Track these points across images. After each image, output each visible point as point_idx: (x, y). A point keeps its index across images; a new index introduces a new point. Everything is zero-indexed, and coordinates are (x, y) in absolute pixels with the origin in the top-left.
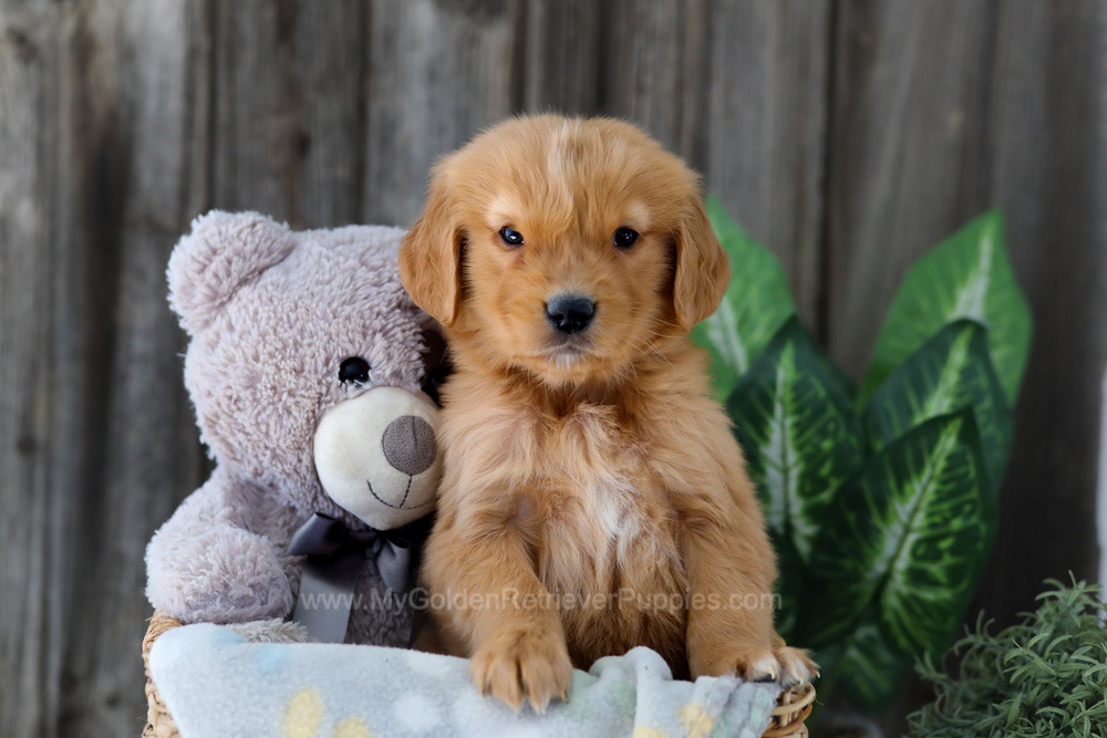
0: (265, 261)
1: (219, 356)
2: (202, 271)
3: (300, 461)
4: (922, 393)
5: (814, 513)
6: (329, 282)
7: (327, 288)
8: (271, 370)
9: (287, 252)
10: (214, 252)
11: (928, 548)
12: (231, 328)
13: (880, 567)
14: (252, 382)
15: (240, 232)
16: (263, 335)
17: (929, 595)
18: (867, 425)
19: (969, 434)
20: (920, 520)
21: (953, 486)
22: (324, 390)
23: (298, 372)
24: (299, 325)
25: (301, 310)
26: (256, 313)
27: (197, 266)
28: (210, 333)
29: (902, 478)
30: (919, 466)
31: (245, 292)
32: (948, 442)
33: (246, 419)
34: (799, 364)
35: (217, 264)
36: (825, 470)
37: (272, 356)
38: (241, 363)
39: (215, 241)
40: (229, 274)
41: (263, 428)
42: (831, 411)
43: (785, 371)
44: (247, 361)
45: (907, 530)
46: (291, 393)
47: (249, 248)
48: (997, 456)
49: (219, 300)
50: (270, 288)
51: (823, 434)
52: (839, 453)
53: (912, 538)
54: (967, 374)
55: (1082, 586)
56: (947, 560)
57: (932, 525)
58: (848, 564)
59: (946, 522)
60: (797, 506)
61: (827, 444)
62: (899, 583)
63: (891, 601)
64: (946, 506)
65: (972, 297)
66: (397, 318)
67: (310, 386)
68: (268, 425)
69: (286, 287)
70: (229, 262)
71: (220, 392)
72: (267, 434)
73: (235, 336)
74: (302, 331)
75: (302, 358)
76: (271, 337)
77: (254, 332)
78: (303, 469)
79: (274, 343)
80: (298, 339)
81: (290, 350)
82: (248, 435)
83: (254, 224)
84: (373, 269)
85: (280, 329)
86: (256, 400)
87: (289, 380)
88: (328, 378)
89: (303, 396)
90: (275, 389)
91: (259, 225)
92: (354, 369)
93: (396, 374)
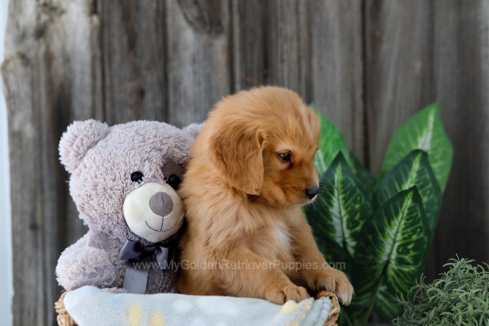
0: (97, 138)
1: (81, 178)
2: (72, 145)
3: (118, 218)
4: (401, 183)
5: (354, 236)
6: (124, 142)
7: (123, 144)
8: (102, 180)
9: (106, 134)
10: (76, 137)
11: (403, 249)
12: (85, 167)
13: (384, 258)
14: (95, 187)
15: (86, 128)
16: (98, 167)
17: (406, 269)
18: (376, 198)
19: (417, 199)
20: (399, 237)
21: (412, 221)
22: (125, 186)
23: (114, 180)
24: (112, 161)
25: (113, 155)
26: (95, 159)
27: (70, 144)
28: (77, 170)
29: (390, 219)
30: (397, 214)
31: (90, 151)
32: (408, 202)
33: (94, 203)
34: (344, 172)
35: (78, 141)
36: (357, 217)
37: (102, 175)
38: (90, 180)
39: (76, 133)
40: (82, 145)
41: (101, 205)
42: (358, 191)
43: (338, 176)
44: (92, 179)
45: (394, 241)
46: (111, 189)
47: (90, 133)
48: (435, 208)
49: (80, 156)
50: (100, 148)
51: (355, 202)
52: (363, 210)
53: (397, 244)
54: (420, 173)
55: (463, 259)
56: (412, 253)
57: (405, 239)
58: (370, 257)
59: (410, 236)
60: (347, 233)
61: (357, 206)
62: (393, 265)
63: (391, 273)
64: (409, 230)
65: (425, 141)
66: (153, 153)
67: (119, 185)
68: (103, 204)
69: (106, 147)
70: (82, 140)
71: (83, 194)
72: (103, 208)
73: (87, 170)
74: (113, 164)
75: (115, 174)
76: (101, 167)
77: (94, 166)
78: (120, 221)
79: (102, 170)
80: (112, 167)
81: (109, 171)
82: (96, 210)
83: (91, 124)
84: (142, 135)
85: (104, 164)
86: (97, 195)
87: (110, 184)
88: (126, 181)
89: (116, 189)
90: (104, 188)
91: (93, 124)
92: (137, 177)
93: (154, 177)
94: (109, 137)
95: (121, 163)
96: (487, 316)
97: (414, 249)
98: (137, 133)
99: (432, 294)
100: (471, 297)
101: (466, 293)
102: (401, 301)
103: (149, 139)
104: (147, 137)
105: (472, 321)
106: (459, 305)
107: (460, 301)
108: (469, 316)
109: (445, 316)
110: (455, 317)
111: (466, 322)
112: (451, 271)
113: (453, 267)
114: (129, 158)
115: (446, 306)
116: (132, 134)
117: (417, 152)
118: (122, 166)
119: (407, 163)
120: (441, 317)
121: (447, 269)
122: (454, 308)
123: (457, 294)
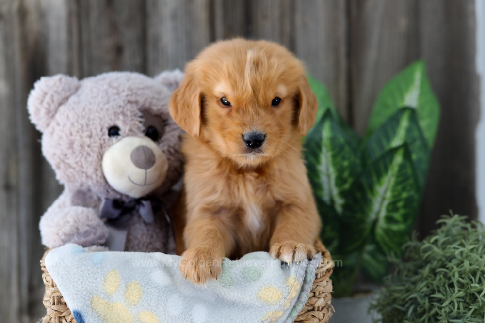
0: (68, 94)
1: (55, 137)
4: (389, 139)
5: (343, 194)
6: (97, 97)
8: (78, 138)
9: (77, 89)
10: (46, 94)
11: (393, 207)
12: (58, 124)
13: (372, 216)
14: (71, 145)
15: (55, 84)
16: (72, 124)
17: (395, 227)
18: (364, 156)
19: (407, 155)
20: (389, 195)
21: (402, 179)
22: (102, 142)
23: (90, 137)
24: (87, 117)
25: (87, 110)
26: (68, 115)
27: (39, 101)
28: (50, 129)
29: (379, 176)
30: (386, 170)
31: (62, 108)
32: (398, 159)
34: (333, 129)
35: (48, 98)
36: (346, 174)
38: (65, 138)
39: (45, 89)
40: (53, 102)
42: (347, 149)
43: (326, 133)
44: (67, 136)
45: (383, 199)
46: (89, 146)
47: (60, 89)
49: (52, 114)
50: (72, 104)
51: (344, 159)
52: (352, 167)
53: (386, 203)
54: (409, 130)
55: (456, 216)
56: (402, 211)
57: (394, 197)
58: (359, 215)
59: (400, 194)
60: (335, 191)
61: (346, 163)
62: (382, 223)
63: (379, 231)
64: (399, 188)
65: (412, 98)
66: (129, 106)
67: (96, 142)
68: (81, 162)
69: (79, 102)
70: (53, 97)
72: (82, 166)
73: (61, 127)
74: (89, 119)
75: (91, 130)
76: (76, 124)
77: (69, 124)
79: (77, 126)
81: (85, 128)
82: (74, 168)
83: (61, 79)
85: (79, 121)
86: (74, 153)
87: (87, 141)
88: (103, 137)
89: (94, 147)
90: (81, 146)
91: (63, 80)
92: (114, 131)
93: (131, 130)
94: (80, 91)
96: (483, 272)
97: (404, 207)
98: (110, 85)
99: (425, 251)
100: (467, 253)
101: (461, 249)
102: (392, 258)
103: (123, 91)
104: (121, 89)
105: (468, 278)
106: (454, 262)
107: (455, 257)
108: (464, 273)
109: (440, 273)
110: (451, 273)
111: (463, 278)
112: (444, 228)
113: (445, 224)
115: (440, 263)
116: (106, 87)
117: (405, 109)
118: (98, 121)
119: (394, 120)
120: (435, 274)
121: (440, 226)
122: (449, 265)
123: (452, 250)
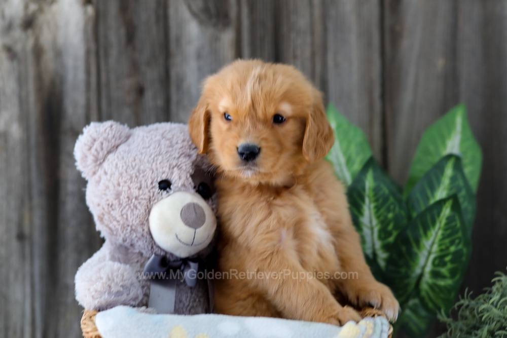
0: (118, 142)
1: (102, 187)
2: (90, 149)
3: (143, 230)
4: (433, 189)
5: (386, 247)
6: (149, 147)
7: (148, 150)
8: (126, 189)
9: (128, 137)
10: (95, 140)
11: (440, 261)
12: (106, 173)
13: (418, 271)
14: (118, 195)
15: (105, 130)
16: (121, 174)
17: (442, 283)
18: (408, 205)
19: (456, 207)
20: (435, 248)
21: (450, 231)
22: (152, 195)
23: (140, 188)
24: (137, 167)
25: (137, 161)
26: (117, 165)
27: (87, 148)
28: (96, 177)
29: (426, 229)
30: (434, 223)
31: (111, 156)
32: (446, 211)
33: (116, 213)
34: (376, 179)
35: (97, 145)
36: (390, 227)
37: (125, 182)
38: (112, 188)
39: (94, 135)
40: (102, 149)
41: (125, 216)
42: (392, 199)
43: (369, 182)
44: (114, 187)
45: (430, 253)
46: (136, 198)
47: (110, 136)
48: (469, 217)
49: (99, 162)
50: (122, 152)
51: (388, 210)
52: (396, 219)
53: (432, 256)
54: (453, 179)
56: (449, 266)
57: (441, 251)
58: (403, 270)
59: (448, 248)
60: (378, 244)
61: (391, 216)
62: (427, 278)
63: (424, 286)
64: (447, 241)
65: (454, 144)
66: (182, 159)
67: (145, 194)
68: (127, 215)
69: (129, 152)
70: (102, 144)
71: (103, 203)
72: (127, 219)
73: (108, 177)
74: (139, 171)
75: (141, 182)
76: (125, 174)
77: (117, 174)
78: (145, 234)
79: (126, 177)
80: (138, 174)
81: (134, 179)
82: (118, 221)
83: (111, 126)
84: (168, 139)
85: (129, 171)
86: (120, 204)
88: (154, 190)
89: (142, 199)
90: (129, 197)
91: (114, 127)
92: (165, 185)
93: (184, 185)
94: (130, 140)
95: (148, 170)
97: (452, 261)
98: (163, 136)
102: (443, 317)
103: (177, 143)
104: (174, 141)
112: (498, 286)
113: (499, 281)
114: (156, 164)
116: (158, 138)
117: (450, 156)
118: (149, 173)
119: (439, 168)
121: (494, 283)
